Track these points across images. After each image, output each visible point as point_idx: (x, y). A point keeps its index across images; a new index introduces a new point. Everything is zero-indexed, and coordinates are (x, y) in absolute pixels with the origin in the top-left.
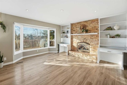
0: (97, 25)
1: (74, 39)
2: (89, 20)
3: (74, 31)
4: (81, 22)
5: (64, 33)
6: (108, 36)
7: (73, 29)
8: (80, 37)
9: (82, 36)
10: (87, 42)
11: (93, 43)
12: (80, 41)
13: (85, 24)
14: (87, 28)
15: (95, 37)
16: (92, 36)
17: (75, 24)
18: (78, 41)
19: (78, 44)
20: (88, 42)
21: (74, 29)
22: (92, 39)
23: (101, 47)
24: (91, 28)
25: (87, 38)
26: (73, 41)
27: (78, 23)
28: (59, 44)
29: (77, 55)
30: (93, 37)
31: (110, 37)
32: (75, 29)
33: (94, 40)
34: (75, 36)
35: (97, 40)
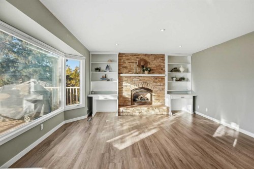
0: (162, 64)
1: (125, 84)
2: (152, 55)
3: (125, 67)
4: (139, 55)
5: (98, 69)
6: (174, 79)
7: (122, 64)
8: (137, 79)
9: (141, 78)
10: (148, 88)
11: (157, 89)
12: (136, 87)
13: (146, 58)
14: (149, 66)
15: (160, 79)
16: (156, 78)
17: (126, 55)
18: (133, 87)
19: (133, 93)
20: (150, 88)
21: (125, 65)
22: (156, 82)
23: (169, 93)
24: (155, 66)
25: (148, 82)
26: (122, 88)
27: (133, 55)
28: (90, 96)
29: (137, 111)
30: (157, 81)
31: (177, 80)
32: (127, 64)
33: (159, 84)
34: (126, 77)
35: (162, 84)
